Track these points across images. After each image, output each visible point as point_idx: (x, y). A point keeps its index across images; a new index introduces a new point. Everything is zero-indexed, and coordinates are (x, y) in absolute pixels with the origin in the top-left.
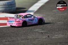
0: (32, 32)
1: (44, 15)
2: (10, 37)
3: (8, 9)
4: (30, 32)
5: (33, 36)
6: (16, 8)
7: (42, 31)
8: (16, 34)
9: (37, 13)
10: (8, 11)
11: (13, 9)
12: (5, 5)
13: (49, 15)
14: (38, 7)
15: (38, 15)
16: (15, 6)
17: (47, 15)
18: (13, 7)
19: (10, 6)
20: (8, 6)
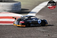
0: (34, 31)
1: (45, 17)
2: (16, 34)
3: (14, 9)
4: (33, 30)
5: (36, 34)
6: (21, 9)
7: (43, 31)
8: (22, 31)
9: (39, 15)
10: (14, 11)
11: (18, 9)
12: (12, 6)
13: (48, 17)
14: (39, 10)
15: (39, 16)
16: (20, 8)
17: (47, 17)
18: (19, 8)
19: (16, 7)
20: (15, 7)
